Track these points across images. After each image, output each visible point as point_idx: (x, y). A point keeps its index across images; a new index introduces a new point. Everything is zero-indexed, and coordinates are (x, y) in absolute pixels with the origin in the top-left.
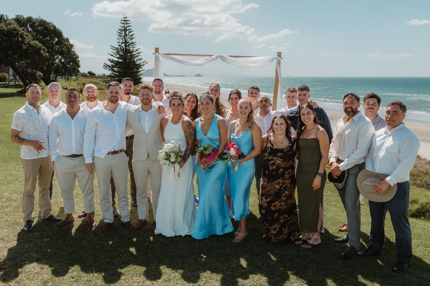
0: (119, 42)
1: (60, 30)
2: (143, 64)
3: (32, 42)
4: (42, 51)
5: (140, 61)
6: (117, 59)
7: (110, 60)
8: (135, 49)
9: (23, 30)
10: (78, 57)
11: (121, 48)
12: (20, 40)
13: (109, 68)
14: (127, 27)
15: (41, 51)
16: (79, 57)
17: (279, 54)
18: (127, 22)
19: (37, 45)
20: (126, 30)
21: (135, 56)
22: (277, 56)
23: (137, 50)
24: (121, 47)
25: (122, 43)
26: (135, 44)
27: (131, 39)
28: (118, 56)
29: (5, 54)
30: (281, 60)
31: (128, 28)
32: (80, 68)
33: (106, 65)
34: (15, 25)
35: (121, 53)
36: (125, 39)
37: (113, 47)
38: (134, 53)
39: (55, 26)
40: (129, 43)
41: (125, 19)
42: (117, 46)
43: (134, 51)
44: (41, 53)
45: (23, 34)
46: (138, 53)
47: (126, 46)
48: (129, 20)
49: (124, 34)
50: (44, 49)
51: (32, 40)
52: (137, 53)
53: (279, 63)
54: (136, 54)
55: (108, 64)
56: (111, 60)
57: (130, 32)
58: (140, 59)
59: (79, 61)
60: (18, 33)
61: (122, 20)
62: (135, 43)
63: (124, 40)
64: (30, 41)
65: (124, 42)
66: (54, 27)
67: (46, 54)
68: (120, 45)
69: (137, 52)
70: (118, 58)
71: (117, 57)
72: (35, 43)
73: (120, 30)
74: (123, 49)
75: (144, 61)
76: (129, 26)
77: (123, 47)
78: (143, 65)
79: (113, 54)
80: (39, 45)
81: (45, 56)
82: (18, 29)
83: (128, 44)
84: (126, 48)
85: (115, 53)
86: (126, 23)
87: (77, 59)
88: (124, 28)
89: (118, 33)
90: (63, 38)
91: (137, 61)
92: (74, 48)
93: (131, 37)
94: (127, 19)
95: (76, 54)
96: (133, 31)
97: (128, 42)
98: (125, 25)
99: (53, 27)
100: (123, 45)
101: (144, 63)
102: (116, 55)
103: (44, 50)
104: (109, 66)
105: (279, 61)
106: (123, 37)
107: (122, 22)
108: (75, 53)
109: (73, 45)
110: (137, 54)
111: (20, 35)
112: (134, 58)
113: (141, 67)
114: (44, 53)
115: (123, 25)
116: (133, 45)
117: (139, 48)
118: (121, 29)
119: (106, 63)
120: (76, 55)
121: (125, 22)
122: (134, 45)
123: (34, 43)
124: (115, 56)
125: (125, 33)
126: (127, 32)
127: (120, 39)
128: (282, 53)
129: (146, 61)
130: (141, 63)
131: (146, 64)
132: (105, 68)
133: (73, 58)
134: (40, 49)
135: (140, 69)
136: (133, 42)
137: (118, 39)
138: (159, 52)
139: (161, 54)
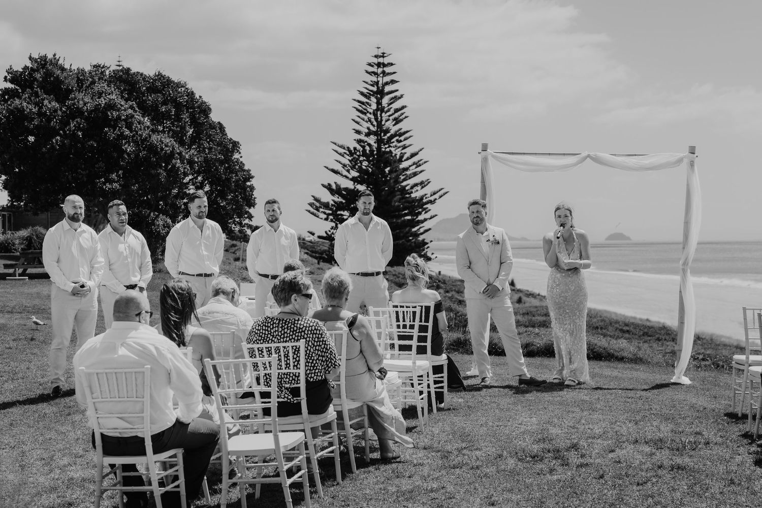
0: (358, 132)
1: (203, 103)
2: (432, 198)
3: (155, 138)
4: (177, 159)
5: (422, 187)
6: (350, 185)
7: (329, 187)
8: (408, 151)
9: (131, 107)
10: (249, 177)
11: (364, 151)
12: (127, 132)
13: (325, 213)
14: (387, 83)
15: (174, 161)
16: (252, 177)
17: (692, 151)
18: (387, 70)
19: (166, 146)
20: (380, 93)
21: (408, 173)
22: (686, 153)
23: (413, 155)
24: (363, 147)
25: (368, 135)
26: (407, 135)
27: (397, 121)
28: (354, 174)
29: (87, 172)
30: (695, 159)
31: (387, 89)
32: (256, 206)
33: (318, 204)
34: (114, 97)
35: (365, 163)
36: (376, 119)
37: (341, 147)
38: (404, 165)
40: (388, 135)
41: (381, 60)
42: (353, 145)
43: (405, 158)
44: (174, 166)
45: (133, 116)
46: (417, 164)
47: (379, 142)
48: (392, 64)
49: (374, 106)
50: (180, 154)
52: (414, 164)
53: (692, 164)
54: (410, 166)
55: (324, 200)
56: (334, 187)
57: (396, 99)
58: (423, 184)
59: (252, 188)
60: (119, 117)
61: (370, 65)
62: (407, 132)
63: (375, 123)
64: (150, 137)
65: (373, 129)
68: (359, 141)
69: (415, 159)
70: (354, 179)
71: (350, 177)
72: (161, 141)
73: (362, 94)
74: (372, 151)
75: (436, 189)
76: (393, 82)
77: (369, 145)
78: (431, 202)
79: (338, 167)
80: (170, 144)
81: (184, 172)
82: (121, 105)
83: (386, 137)
84: (379, 148)
85: (344, 166)
86: (384, 72)
87: (248, 184)
88: (375, 89)
89: (357, 105)
90: (210, 124)
91: (412, 188)
92: (241, 151)
93: (396, 115)
94: (386, 61)
95: (246, 168)
96: (402, 96)
97: (387, 131)
98: (380, 79)
99: (188, 95)
100: (372, 140)
101: (436, 196)
102: (348, 171)
103: (182, 159)
104: (326, 205)
105: (692, 161)
106: (372, 117)
107: (371, 69)
108: (244, 165)
109: (238, 142)
110: (415, 166)
111: (125, 120)
112: (405, 180)
113: (425, 207)
115: (374, 79)
116: (402, 138)
117: (421, 150)
118: (365, 91)
119: (317, 196)
120: (244, 171)
121: (380, 70)
122: (405, 139)
124: (345, 173)
125: (379, 103)
126: (385, 101)
127: (364, 120)
128: (696, 148)
129: (442, 189)
130: (426, 195)
131: (440, 197)
132: (313, 214)
133: (237, 181)
134: (172, 155)
135: (423, 213)
136: (402, 131)
137: (358, 123)
138: (488, 150)
139: (491, 154)
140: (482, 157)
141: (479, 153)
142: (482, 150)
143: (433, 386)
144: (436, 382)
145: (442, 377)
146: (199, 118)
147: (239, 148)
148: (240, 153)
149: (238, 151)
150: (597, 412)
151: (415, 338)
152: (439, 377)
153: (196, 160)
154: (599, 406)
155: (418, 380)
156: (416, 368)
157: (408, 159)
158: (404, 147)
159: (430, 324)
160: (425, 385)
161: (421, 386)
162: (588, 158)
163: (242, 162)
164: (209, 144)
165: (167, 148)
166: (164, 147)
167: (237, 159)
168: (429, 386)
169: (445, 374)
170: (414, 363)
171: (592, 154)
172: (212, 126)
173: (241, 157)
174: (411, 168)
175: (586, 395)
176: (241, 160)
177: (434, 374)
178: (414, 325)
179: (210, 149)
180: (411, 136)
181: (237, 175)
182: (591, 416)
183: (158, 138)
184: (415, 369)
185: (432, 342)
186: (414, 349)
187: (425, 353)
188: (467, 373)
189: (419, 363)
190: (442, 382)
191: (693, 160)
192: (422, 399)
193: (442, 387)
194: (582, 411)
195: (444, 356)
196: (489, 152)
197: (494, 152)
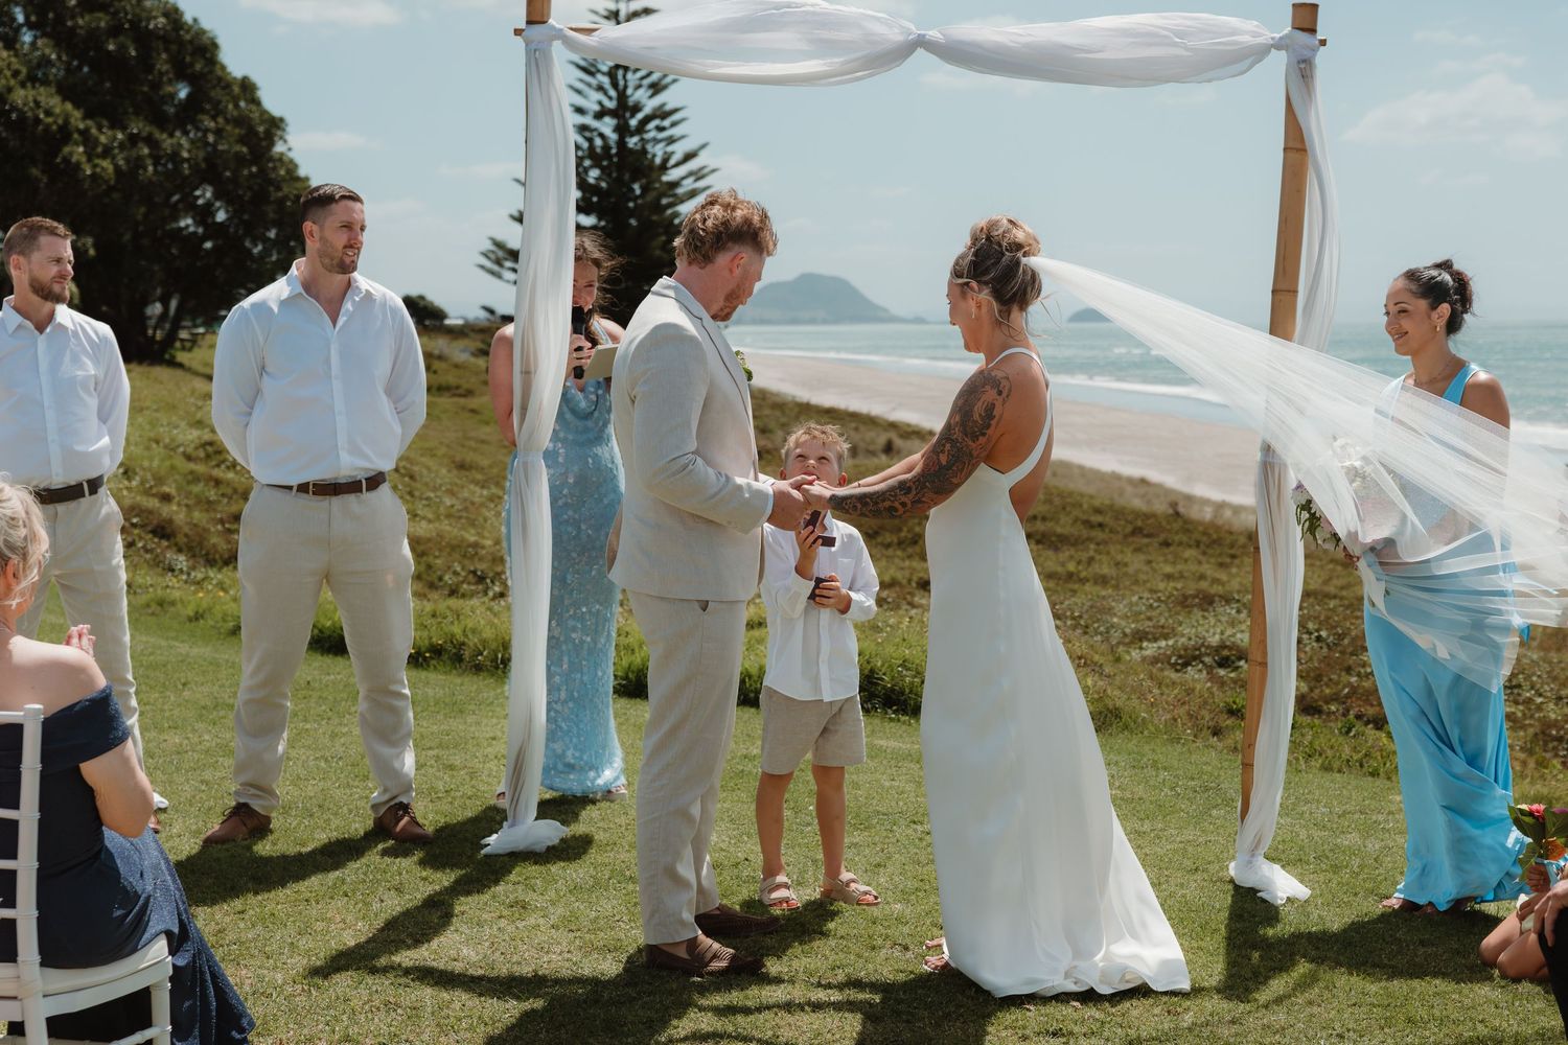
0: (580, 110)
1: (203, 32)
3: (20, 96)
4: (77, 144)
8: (679, 150)
11: (592, 147)
14: (636, 14)
15: (66, 150)
17: (1306, 19)
19: (48, 113)
21: (680, 191)
22: (1290, 29)
23: (689, 157)
24: (590, 140)
25: (599, 116)
26: (676, 116)
27: (657, 88)
30: (1314, 50)
33: (500, 254)
35: (594, 173)
36: (615, 85)
38: (673, 175)
39: (176, 10)
40: (640, 116)
43: (672, 162)
44: (66, 160)
46: (698, 175)
47: (622, 130)
50: (85, 133)
51: (23, 85)
52: (690, 174)
53: (1303, 70)
54: (683, 178)
55: (514, 245)
62: (676, 111)
63: (613, 93)
65: (611, 105)
66: (174, 15)
67: (95, 166)
68: (582, 129)
69: (692, 165)
72: (37, 103)
74: (606, 147)
76: (647, 11)
77: (602, 135)
80: (57, 110)
81: (94, 176)
83: (633, 122)
84: (621, 143)
90: (220, 79)
92: (288, 137)
93: (655, 76)
95: (302, 172)
97: (637, 108)
99: (166, 15)
100: (607, 126)
105: (1304, 61)
106: (605, 80)
108: (296, 166)
109: (281, 120)
110: (690, 180)
112: (673, 205)
114: (89, 160)
116: (666, 123)
117: (704, 146)
119: (500, 237)
120: (298, 179)
122: (674, 124)
123: (31, 99)
127: (589, 85)
128: (1320, 9)
132: (493, 273)
133: (281, 202)
134: (65, 134)
136: (668, 108)
137: (579, 92)
138: (551, 21)
139: (559, 35)
140: (527, 45)
141: (518, 32)
142: (529, 22)
146: (192, 65)
147: (284, 130)
148: (285, 141)
149: (281, 138)
153: (185, 155)
157: (677, 165)
158: (671, 140)
162: (920, 52)
163: (291, 161)
164: (216, 123)
165: (50, 120)
166: (42, 116)
167: (282, 154)
169: (160, 1030)
172: (224, 82)
173: (290, 149)
174: (685, 182)
176: (291, 155)
179: (218, 132)
180: (683, 120)
181: (279, 188)
183: (26, 97)
187: (10, 956)
191: (1307, 54)
196: (553, 28)
197: (571, 29)
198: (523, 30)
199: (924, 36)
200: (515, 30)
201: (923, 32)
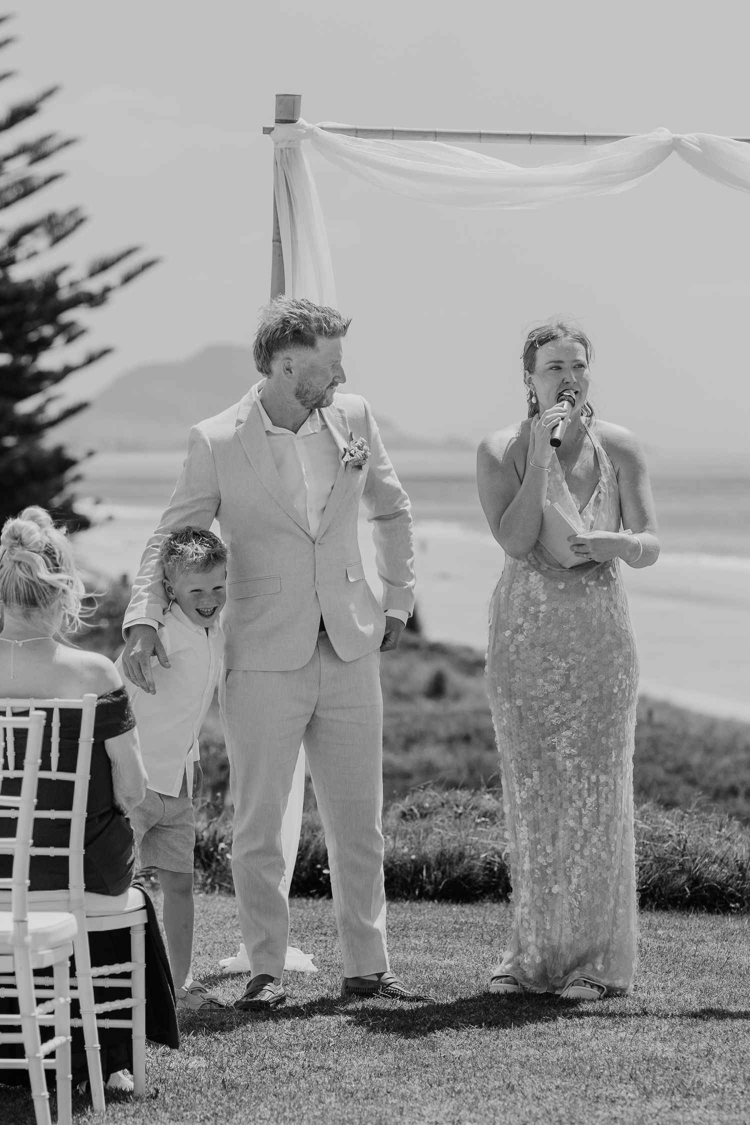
2: (94, 286)
5: (56, 240)
52: (22, 150)
54: (9, 155)
58: (56, 229)
75: (110, 250)
78: (94, 300)
91: (14, 240)
101: (112, 277)
113: (67, 317)
129: (129, 252)
130: (64, 269)
131: (128, 279)
135: (59, 341)
138: (301, 121)
139: (311, 133)
140: (276, 144)
141: (268, 131)
142: (279, 121)
143: (90, 1008)
144: (101, 995)
145: (127, 975)
150: (699, 1098)
151: (25, 829)
152: (113, 976)
154: (708, 1080)
155: (37, 987)
156: (28, 939)
159: (81, 778)
160: (62, 1002)
161: (48, 1006)
162: (674, 153)
168: (75, 1009)
169: (137, 965)
170: (21, 922)
171: (689, 137)
175: (664, 1040)
177: (96, 962)
178: (19, 781)
182: (678, 1116)
184: (24, 946)
185: (88, 843)
186: (21, 867)
187: (63, 884)
188: (223, 962)
189: (38, 921)
190: (126, 993)
192: (51, 1055)
193: (126, 1014)
194: (647, 1095)
195: (133, 897)
196: (303, 127)
197: (322, 128)
198: (273, 129)
199: (679, 140)
200: (264, 129)
201: (678, 136)
